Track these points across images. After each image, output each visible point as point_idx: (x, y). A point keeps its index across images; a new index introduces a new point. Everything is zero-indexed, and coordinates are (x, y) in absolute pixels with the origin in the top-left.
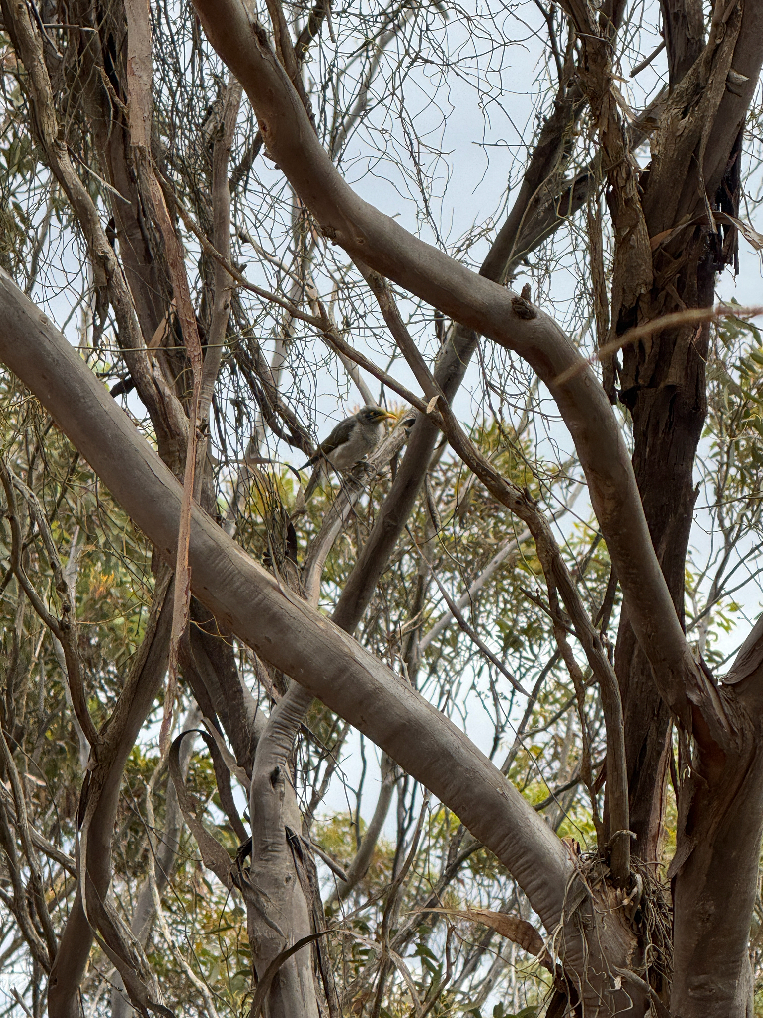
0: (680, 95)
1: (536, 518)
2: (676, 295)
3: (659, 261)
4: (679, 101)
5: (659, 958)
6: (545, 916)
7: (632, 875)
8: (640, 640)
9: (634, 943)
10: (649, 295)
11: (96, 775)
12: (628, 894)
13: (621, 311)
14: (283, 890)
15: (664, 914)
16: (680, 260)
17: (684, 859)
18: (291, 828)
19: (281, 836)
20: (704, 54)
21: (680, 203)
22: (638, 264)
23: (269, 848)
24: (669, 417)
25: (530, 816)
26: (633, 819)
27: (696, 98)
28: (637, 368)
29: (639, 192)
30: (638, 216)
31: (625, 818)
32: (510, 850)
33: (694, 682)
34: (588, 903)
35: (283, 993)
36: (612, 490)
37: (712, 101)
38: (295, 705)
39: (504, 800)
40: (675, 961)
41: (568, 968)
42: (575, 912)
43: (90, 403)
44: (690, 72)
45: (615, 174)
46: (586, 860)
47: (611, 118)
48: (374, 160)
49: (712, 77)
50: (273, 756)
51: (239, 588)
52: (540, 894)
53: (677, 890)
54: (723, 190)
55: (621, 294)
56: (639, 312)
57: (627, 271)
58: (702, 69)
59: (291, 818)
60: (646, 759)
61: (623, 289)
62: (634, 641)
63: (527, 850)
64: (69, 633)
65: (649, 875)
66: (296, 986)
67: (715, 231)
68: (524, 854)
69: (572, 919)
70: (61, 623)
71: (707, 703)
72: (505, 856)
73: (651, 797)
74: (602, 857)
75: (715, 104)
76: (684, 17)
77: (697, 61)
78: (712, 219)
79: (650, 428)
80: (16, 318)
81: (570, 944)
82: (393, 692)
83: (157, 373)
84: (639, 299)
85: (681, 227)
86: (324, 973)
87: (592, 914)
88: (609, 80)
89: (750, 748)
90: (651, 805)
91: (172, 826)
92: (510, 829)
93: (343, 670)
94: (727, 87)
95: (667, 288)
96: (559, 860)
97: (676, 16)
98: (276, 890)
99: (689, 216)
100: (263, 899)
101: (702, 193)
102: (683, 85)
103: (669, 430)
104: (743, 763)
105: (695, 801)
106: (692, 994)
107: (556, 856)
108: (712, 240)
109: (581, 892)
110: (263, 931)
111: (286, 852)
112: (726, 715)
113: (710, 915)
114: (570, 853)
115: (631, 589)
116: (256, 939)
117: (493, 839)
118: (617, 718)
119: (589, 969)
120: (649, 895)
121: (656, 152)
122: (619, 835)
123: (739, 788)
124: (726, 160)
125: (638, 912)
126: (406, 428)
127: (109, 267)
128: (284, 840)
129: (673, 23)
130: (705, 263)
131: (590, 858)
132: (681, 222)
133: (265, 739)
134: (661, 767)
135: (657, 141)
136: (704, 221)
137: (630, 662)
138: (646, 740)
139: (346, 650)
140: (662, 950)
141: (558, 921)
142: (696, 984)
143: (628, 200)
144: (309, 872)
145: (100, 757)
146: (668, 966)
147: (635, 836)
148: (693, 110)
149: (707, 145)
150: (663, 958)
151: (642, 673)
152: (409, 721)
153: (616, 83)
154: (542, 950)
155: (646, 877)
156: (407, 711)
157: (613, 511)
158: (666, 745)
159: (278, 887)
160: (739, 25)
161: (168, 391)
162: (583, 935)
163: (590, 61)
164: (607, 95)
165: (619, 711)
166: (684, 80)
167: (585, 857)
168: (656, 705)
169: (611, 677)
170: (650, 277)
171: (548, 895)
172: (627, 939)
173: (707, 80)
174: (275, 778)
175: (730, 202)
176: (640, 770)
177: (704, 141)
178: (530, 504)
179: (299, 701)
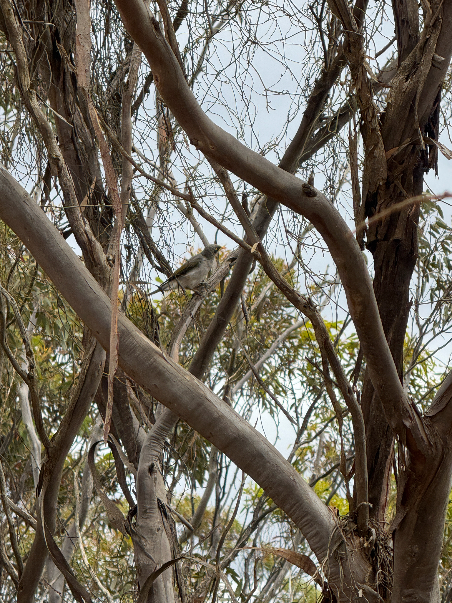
0: (405, 68)
1: (315, 316)
2: (400, 186)
3: (391, 165)
4: (404, 72)
5: (385, 578)
6: (317, 553)
7: (370, 529)
8: (376, 389)
9: (370, 569)
10: (384, 186)
11: (48, 466)
12: (367, 540)
13: (367, 195)
14: (155, 536)
15: (388, 552)
16: (403, 165)
17: (400, 520)
18: (161, 499)
19: (155, 504)
20: (419, 44)
21: (404, 132)
22: (378, 168)
23: (148, 511)
24: (395, 258)
25: (309, 493)
26: (370, 496)
27: (414, 70)
28: (377, 229)
29: (380, 125)
30: (379, 139)
31: (366, 496)
32: (297, 513)
33: (407, 415)
34: (343, 546)
35: (155, 596)
36: (360, 299)
37: (424, 72)
38: (164, 426)
39: (294, 483)
40: (394, 580)
41: (331, 583)
42: (335, 551)
43: (52, 244)
44: (411, 55)
45: (365, 114)
46: (343, 520)
47: (363, 81)
48: (211, 104)
49: (423, 58)
50: (150, 456)
51: (139, 355)
52: (315, 540)
53: (396, 539)
54: (429, 124)
55: (368, 185)
56: (378, 196)
57: (372, 171)
58: (418, 53)
59: (160, 493)
60: (379, 461)
61: (370, 183)
62: (373, 390)
63: (307, 513)
64: (33, 381)
65: (380, 530)
66: (163, 592)
67: (424, 148)
68: (305, 516)
69: (333, 555)
70: (29, 375)
71: (415, 427)
72: (295, 516)
73: (381, 484)
74: (352, 518)
75: (425, 73)
76: (407, 22)
77: (415, 48)
78: (423, 142)
79: (384, 264)
80: (10, 193)
81: (332, 569)
82: (229, 418)
83: (88, 228)
84: (378, 189)
85: (404, 146)
86: (180, 585)
87: (346, 552)
88: (363, 58)
89: (440, 454)
90: (381, 488)
91: (85, 497)
92: (298, 501)
93: (200, 405)
94: (432, 64)
95: (395, 181)
96: (326, 520)
97: (403, 21)
98: (151, 536)
99: (409, 140)
100: (143, 541)
101: (417, 126)
102: (406, 62)
103: (395, 266)
104: (436, 463)
105: (407, 486)
106: (404, 600)
107: (325, 517)
108: (422, 154)
109: (340, 538)
110: (143, 560)
111: (157, 513)
112: (426, 434)
113: (415, 553)
114: (333, 515)
115: (371, 359)
116: (139, 565)
117: (288, 507)
118: (362, 435)
119: (344, 585)
120: (379, 541)
121: (390, 101)
122: (362, 505)
123: (433, 478)
124: (431, 107)
125: (373, 551)
126: (230, 263)
127: (60, 165)
128: (157, 506)
129: (401, 26)
130: (418, 168)
131: (345, 519)
132: (404, 142)
133: (146, 446)
134: (387, 466)
135: (391, 95)
136: (418, 142)
137: (370, 402)
138: (379, 449)
139: (202, 393)
140: (387, 574)
141: (325, 556)
142: (406, 594)
143: (373, 129)
144: (171, 525)
145: (50, 455)
146: (390, 583)
147: (371, 506)
148: (412, 77)
149: (420, 98)
150: (387, 578)
151: (378, 410)
152: (239, 436)
153: (367, 60)
154: (316, 573)
155: (378, 531)
156: (238, 430)
157: (361, 312)
158: (391, 452)
159: (153, 535)
160: (440, 27)
161: (93, 238)
162: (340, 564)
163: (352, 47)
164: (361, 67)
165: (363, 431)
166: (407, 59)
167: (341, 518)
168: (386, 428)
169: (358, 411)
170: (385, 175)
171: (319, 541)
172: (366, 567)
173: (421, 59)
174: (151, 469)
175: (433, 132)
176: (375, 467)
177: (418, 96)
178: (312, 308)
179: (166, 424)
